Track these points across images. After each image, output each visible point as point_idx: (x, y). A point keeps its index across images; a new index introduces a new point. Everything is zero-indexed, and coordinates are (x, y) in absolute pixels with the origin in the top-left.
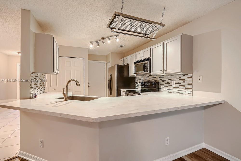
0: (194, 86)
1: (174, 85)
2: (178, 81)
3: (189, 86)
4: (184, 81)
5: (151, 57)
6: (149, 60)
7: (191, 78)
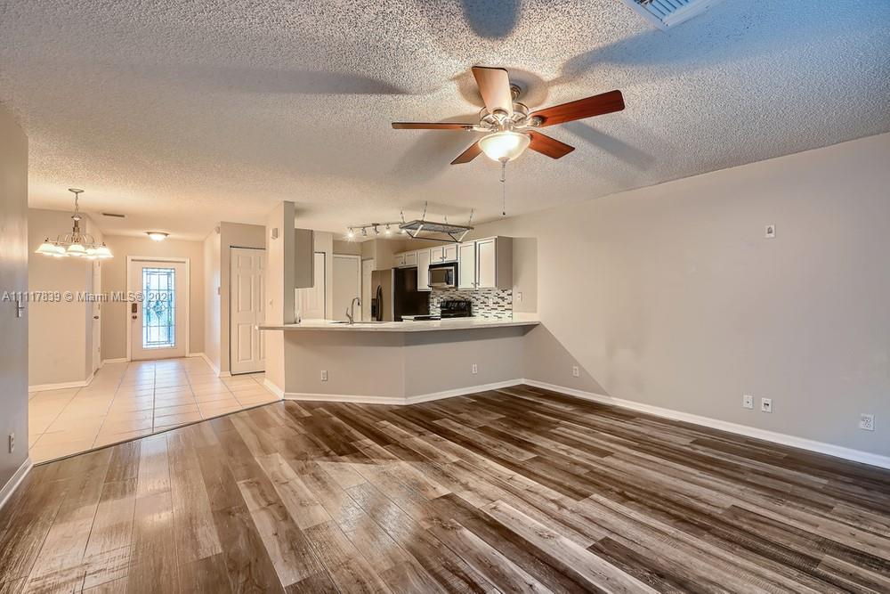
0: (515, 306)
3: (507, 306)
5: (458, 261)
6: (455, 264)
7: (511, 295)
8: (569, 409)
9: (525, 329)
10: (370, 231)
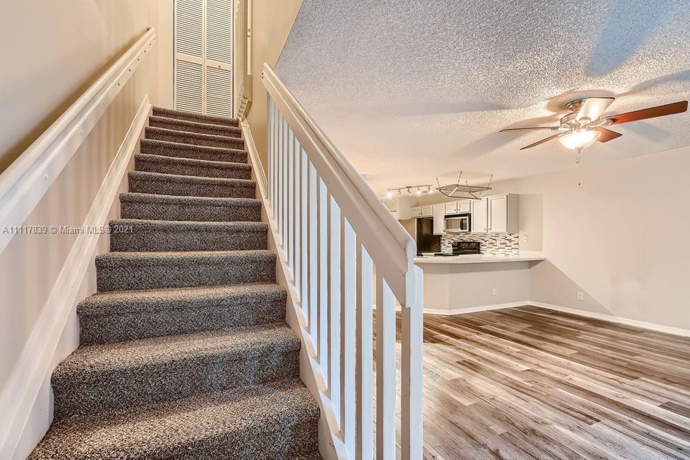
0: (521, 246)
1: (499, 245)
2: (503, 241)
3: (515, 246)
4: (510, 241)
5: (472, 212)
6: (469, 215)
7: (518, 237)
8: (581, 324)
9: (532, 263)
10: (404, 192)
